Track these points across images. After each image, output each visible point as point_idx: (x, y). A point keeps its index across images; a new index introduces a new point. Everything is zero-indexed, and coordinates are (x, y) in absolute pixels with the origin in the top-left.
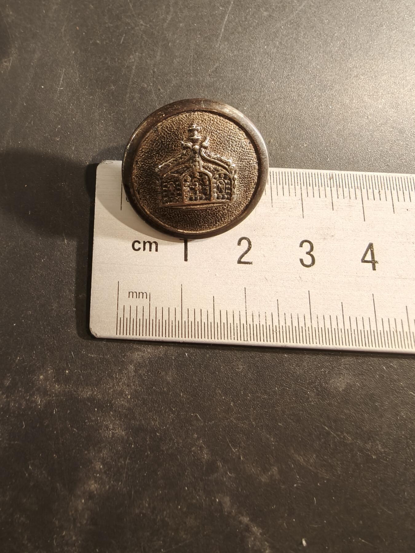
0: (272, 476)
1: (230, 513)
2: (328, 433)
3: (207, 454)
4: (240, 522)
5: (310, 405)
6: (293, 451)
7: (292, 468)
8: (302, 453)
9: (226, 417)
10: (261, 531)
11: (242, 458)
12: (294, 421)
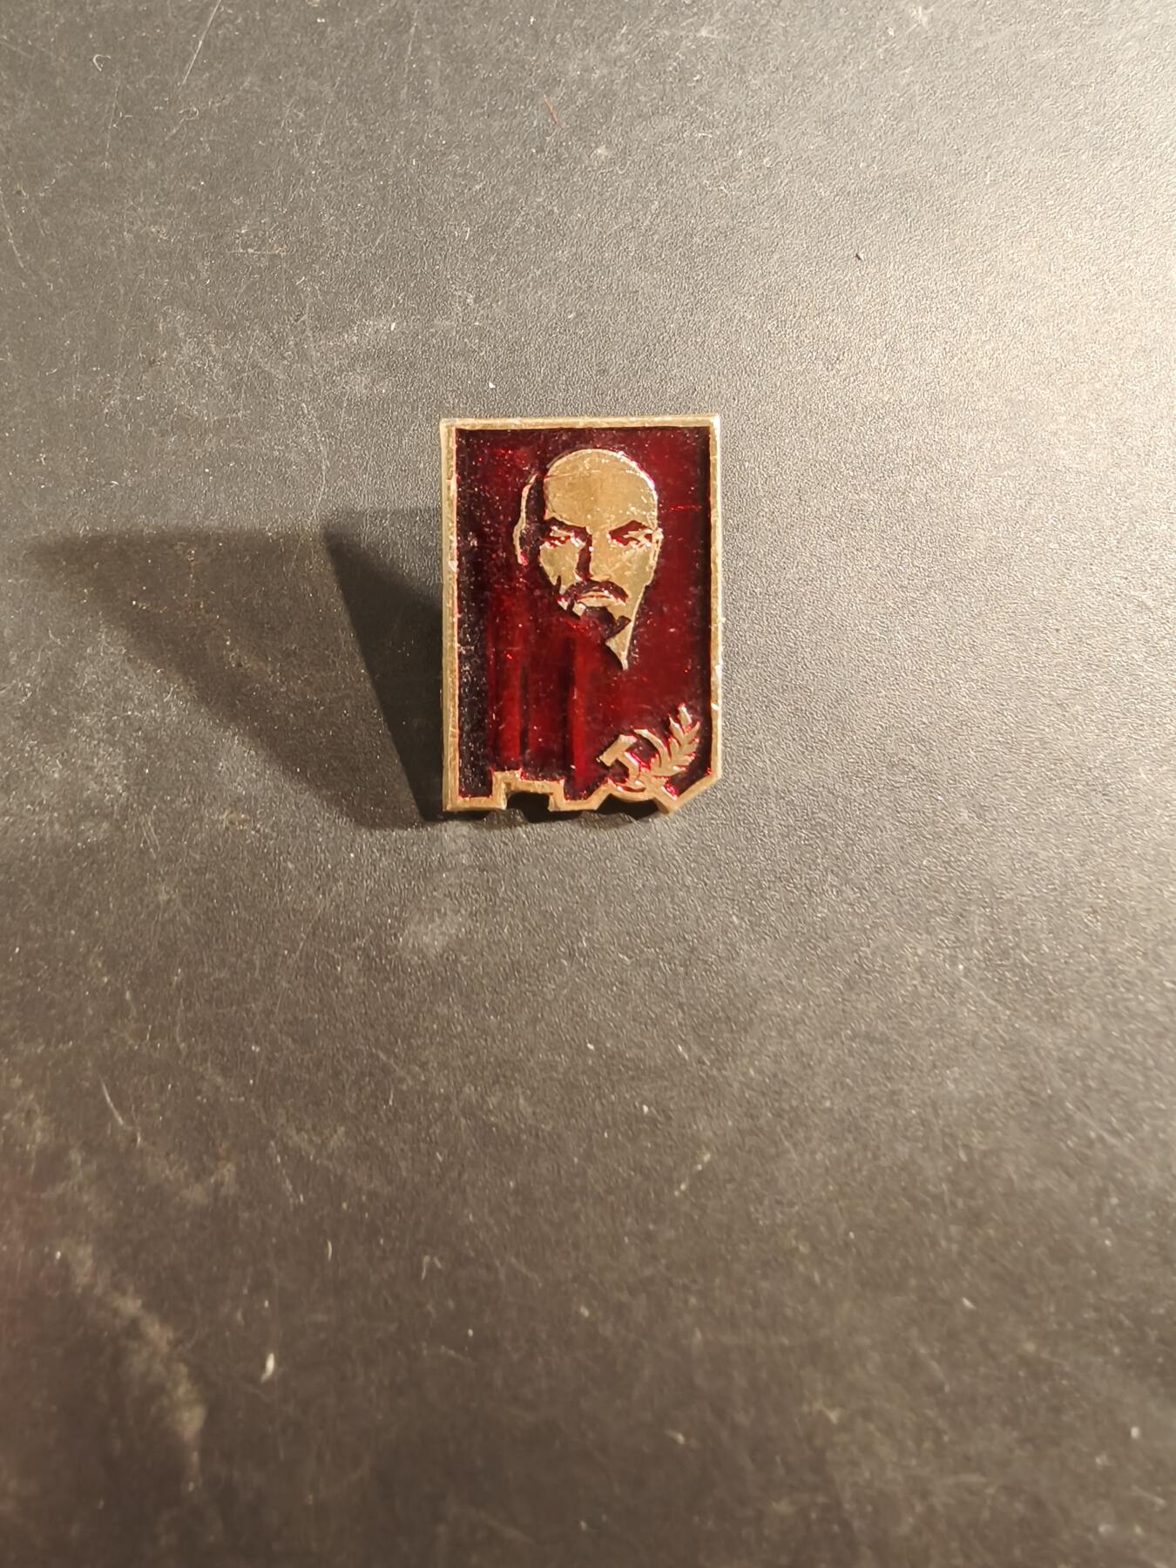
0: (219, 1185)
1: (89, 1288)
2: (386, 1070)
3: (43, 1130)
4: (116, 1313)
5: (344, 995)
6: (282, 1121)
7: (277, 1166)
8: (309, 1126)
9: (107, 1031)
10: (170, 1335)
11: (139, 1140)
12: (294, 1041)
